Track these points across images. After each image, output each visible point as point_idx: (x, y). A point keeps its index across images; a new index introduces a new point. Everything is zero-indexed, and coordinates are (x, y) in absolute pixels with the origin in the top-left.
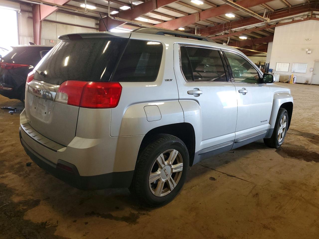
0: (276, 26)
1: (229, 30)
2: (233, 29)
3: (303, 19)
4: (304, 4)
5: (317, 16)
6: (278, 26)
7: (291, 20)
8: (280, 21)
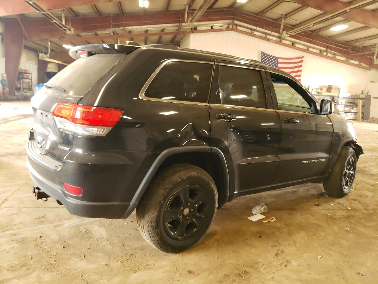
1: (122, 28)
2: (127, 27)
3: (224, 29)
4: (225, 9)
5: (239, 28)
6: (194, 33)
7: (210, 28)
8: (197, 27)
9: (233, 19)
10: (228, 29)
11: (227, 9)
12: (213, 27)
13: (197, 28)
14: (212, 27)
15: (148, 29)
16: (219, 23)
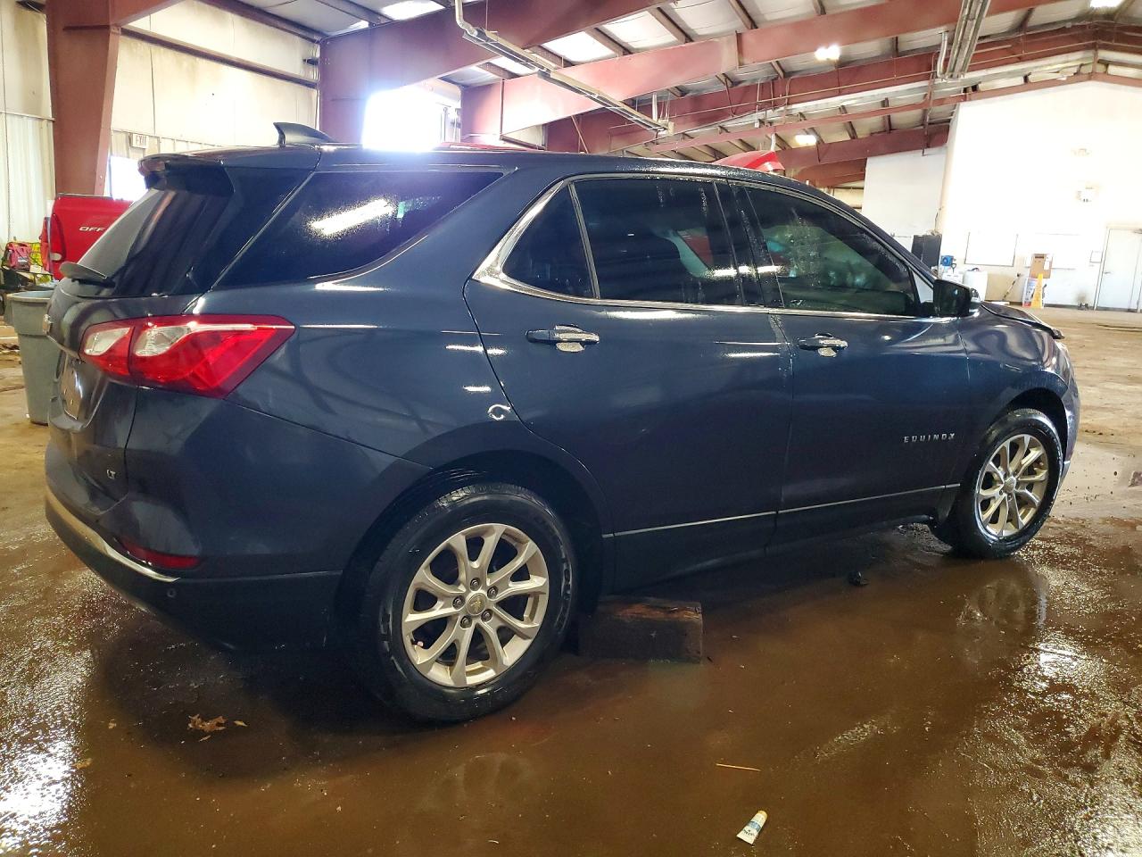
0: (965, 100)
1: (782, 108)
2: (794, 106)
3: (1064, 79)
4: (1069, 25)
5: (1112, 70)
6: (970, 100)
7: (1020, 81)
8: (980, 83)
9: (1094, 47)
10: (1078, 76)
11: (1077, 24)
12: (1030, 77)
13: (980, 85)
14: (1026, 78)
15: (844, 104)
16: (1050, 65)
